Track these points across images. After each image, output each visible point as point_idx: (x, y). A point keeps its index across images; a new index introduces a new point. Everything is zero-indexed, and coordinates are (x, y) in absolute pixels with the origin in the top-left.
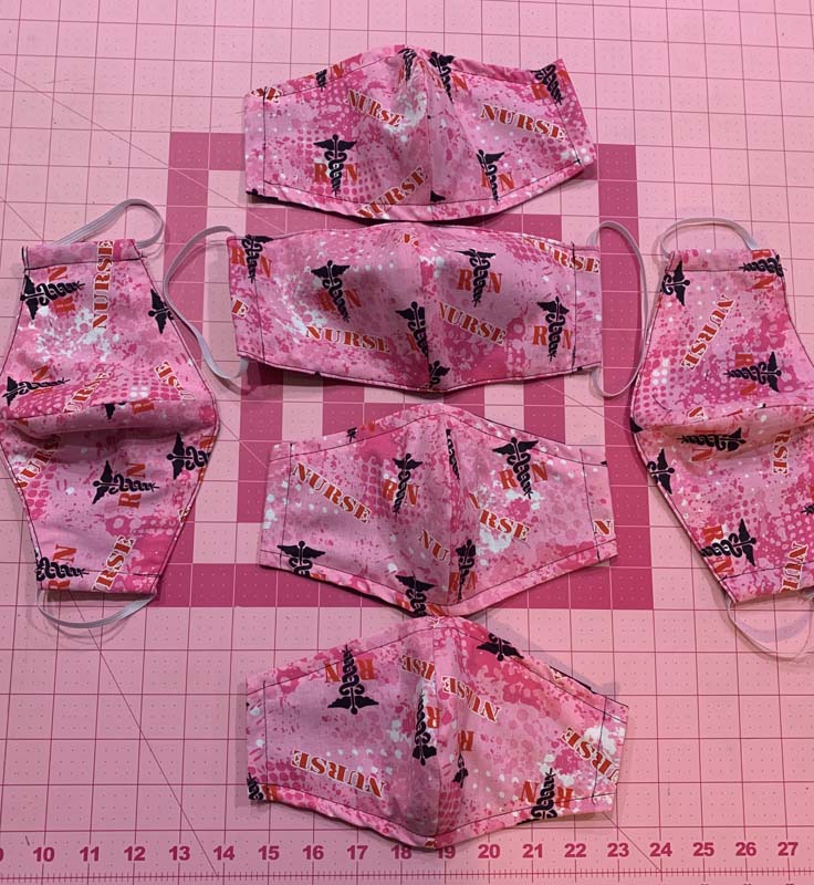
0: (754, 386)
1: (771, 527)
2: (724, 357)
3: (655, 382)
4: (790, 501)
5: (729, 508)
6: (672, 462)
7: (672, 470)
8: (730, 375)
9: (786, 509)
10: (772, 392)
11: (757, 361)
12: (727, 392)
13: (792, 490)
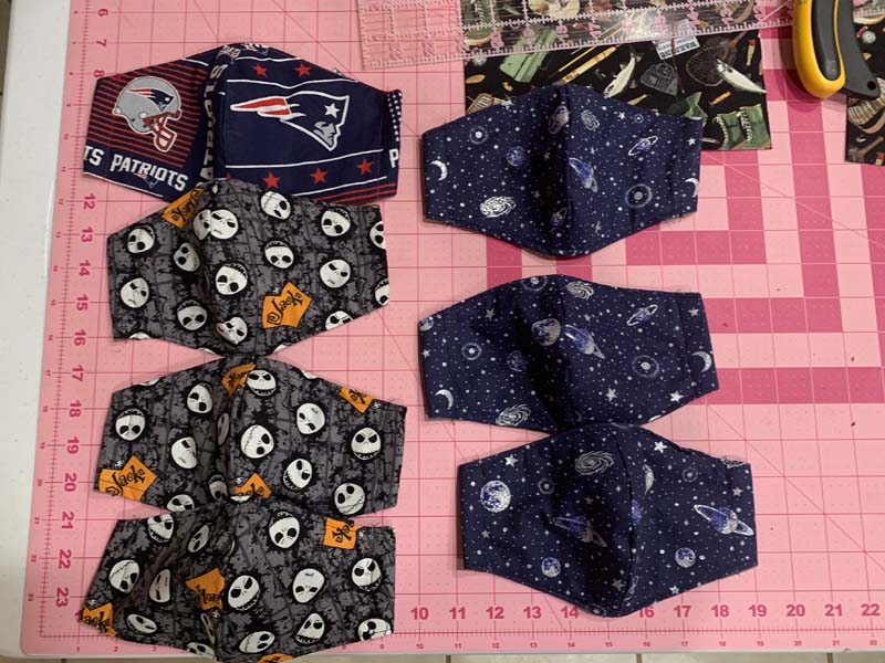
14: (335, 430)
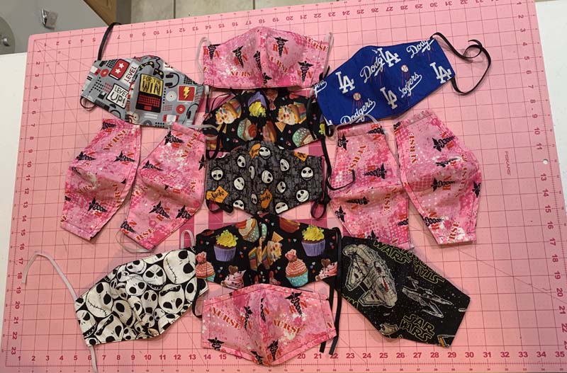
0: (375, 178)
1: (385, 232)
2: (363, 168)
3: (337, 181)
4: (391, 221)
5: (367, 226)
6: (345, 211)
7: (345, 213)
8: (365, 175)
9: (390, 225)
10: (382, 179)
11: (376, 168)
12: (364, 182)
13: (392, 217)
14: (294, 169)
